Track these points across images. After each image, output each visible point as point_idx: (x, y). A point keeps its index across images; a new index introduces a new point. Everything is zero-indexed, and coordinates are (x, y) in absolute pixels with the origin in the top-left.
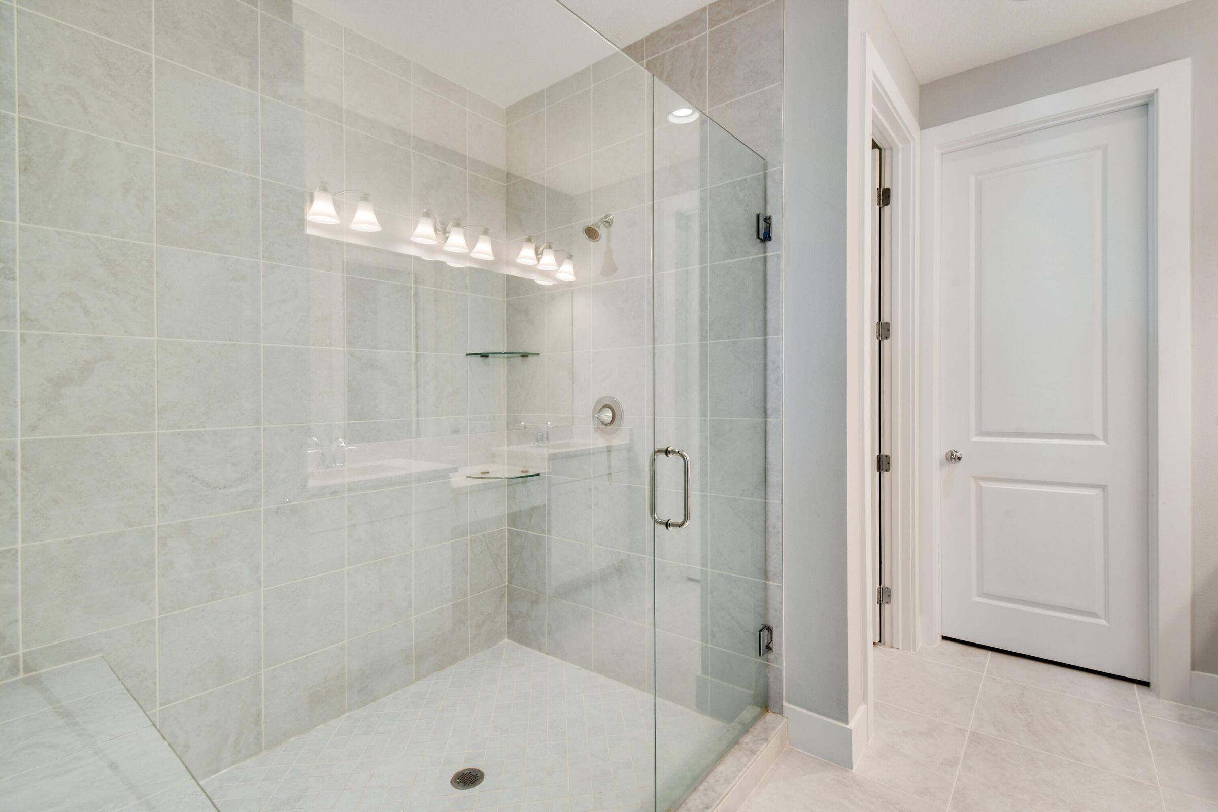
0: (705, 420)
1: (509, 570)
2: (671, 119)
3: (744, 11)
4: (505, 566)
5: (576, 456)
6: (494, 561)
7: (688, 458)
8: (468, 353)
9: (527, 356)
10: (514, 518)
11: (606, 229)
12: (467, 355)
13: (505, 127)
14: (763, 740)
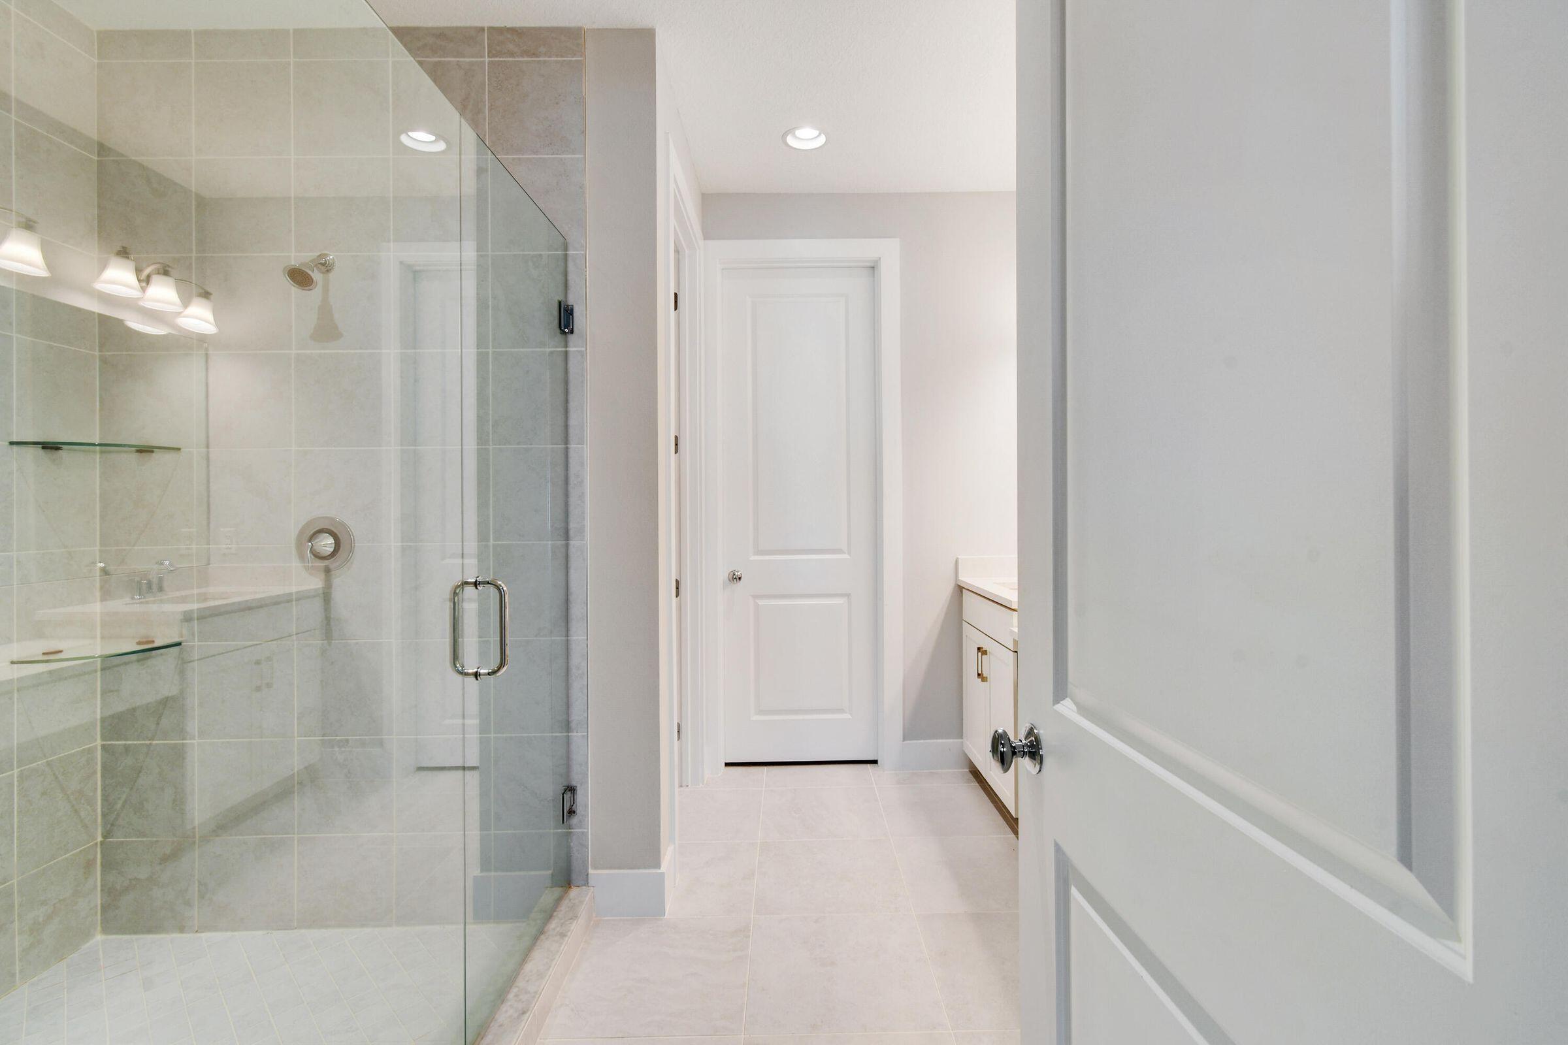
0: (487, 546)
1: (104, 815)
2: (404, 138)
3: (534, 55)
4: (95, 811)
5: (261, 607)
6: (73, 806)
7: (505, 589)
8: (15, 440)
9: (152, 452)
10: (115, 725)
11: (322, 275)
12: (12, 443)
13: (96, 61)
14: (571, 919)
